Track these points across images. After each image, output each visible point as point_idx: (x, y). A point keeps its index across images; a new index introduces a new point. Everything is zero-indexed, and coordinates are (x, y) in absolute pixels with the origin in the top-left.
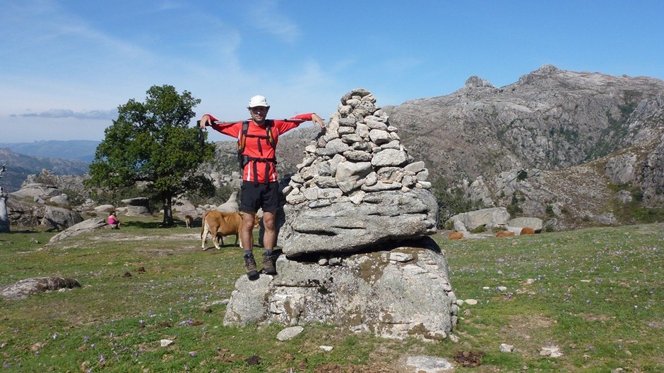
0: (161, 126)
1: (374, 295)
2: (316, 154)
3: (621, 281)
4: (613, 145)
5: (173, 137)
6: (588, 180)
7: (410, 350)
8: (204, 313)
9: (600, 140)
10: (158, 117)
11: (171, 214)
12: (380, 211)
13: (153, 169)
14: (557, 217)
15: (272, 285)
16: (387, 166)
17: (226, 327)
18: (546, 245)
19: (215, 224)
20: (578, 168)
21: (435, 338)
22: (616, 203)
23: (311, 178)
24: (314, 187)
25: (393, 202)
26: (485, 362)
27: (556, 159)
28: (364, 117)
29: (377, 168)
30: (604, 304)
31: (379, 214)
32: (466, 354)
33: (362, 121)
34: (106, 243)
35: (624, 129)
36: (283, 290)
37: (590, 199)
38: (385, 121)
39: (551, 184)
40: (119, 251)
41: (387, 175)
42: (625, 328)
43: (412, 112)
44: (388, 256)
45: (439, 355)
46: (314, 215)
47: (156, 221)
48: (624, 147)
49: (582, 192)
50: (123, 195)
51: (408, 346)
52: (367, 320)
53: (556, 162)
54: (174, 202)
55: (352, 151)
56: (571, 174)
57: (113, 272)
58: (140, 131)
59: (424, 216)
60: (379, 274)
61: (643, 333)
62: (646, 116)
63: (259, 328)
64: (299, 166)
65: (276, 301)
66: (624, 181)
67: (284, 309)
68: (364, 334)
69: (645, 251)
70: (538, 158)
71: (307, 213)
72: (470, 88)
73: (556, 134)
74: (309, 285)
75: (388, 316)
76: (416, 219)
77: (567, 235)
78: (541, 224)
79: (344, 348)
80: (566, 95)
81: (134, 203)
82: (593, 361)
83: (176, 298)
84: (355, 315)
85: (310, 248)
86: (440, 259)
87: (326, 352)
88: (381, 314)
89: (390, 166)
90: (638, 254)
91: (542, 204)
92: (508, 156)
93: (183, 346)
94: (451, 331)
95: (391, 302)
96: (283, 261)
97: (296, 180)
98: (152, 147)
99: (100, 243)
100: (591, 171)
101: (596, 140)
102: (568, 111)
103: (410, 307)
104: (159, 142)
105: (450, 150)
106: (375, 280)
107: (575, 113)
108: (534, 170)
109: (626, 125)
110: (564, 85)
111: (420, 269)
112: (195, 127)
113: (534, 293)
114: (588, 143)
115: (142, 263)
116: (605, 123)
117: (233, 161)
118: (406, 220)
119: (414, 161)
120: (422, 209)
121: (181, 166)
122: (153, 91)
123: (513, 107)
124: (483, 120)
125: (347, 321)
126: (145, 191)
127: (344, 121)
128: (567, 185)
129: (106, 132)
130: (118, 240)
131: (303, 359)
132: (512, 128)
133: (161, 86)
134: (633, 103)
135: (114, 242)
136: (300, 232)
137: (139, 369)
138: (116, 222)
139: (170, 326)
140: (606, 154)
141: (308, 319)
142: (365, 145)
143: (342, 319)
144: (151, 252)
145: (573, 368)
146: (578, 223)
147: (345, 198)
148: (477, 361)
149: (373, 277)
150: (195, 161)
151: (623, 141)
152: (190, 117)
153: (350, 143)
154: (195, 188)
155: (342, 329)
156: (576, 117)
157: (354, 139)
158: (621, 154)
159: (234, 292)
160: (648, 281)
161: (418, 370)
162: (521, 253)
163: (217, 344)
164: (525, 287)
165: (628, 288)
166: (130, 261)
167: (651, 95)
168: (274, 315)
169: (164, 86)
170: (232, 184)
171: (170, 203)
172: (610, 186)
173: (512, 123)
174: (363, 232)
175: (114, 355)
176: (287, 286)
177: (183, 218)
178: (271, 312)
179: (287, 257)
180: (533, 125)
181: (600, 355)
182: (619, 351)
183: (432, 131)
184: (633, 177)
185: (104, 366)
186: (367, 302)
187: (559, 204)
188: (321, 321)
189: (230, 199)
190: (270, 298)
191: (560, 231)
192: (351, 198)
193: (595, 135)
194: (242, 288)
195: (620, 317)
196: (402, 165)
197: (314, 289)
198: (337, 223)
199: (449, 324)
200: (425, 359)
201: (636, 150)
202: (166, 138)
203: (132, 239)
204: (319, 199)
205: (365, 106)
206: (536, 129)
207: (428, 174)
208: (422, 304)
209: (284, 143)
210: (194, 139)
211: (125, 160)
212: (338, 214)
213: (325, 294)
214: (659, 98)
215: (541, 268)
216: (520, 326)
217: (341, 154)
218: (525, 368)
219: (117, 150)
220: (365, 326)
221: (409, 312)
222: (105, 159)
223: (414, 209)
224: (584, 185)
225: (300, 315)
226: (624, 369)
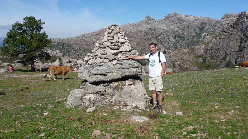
0: (29, 32)
1: (120, 96)
2: (99, 47)
3: (201, 90)
4: (196, 42)
5: (34, 37)
6: (187, 54)
7: (133, 114)
8: (57, 103)
9: (192, 40)
10: (28, 29)
11: (34, 66)
12: (122, 67)
13: (26, 49)
14: (177, 67)
15: (84, 93)
16: (125, 51)
17: (67, 108)
18: (174, 78)
19: (53, 71)
20: (184, 50)
21: (141, 110)
22: (197, 62)
23: (97, 55)
24: (98, 59)
25: (127, 64)
26: (158, 118)
27: (177, 46)
28: (116, 34)
29: (121, 52)
30: (196, 98)
31: (122, 68)
32: (152, 115)
33: (116, 35)
34: (10, 78)
35: (200, 36)
36: (88, 95)
37: (188, 61)
38: (124, 35)
39: (175, 56)
40: (16, 81)
41: (124, 54)
42: (203, 105)
43: (125, 29)
44: (125, 82)
45: (143, 116)
46: (99, 69)
47: (28, 69)
48: (200, 42)
49: (185, 58)
50: (14, 59)
51: (132, 113)
52: (118, 105)
53: (177, 48)
54: (35, 62)
55: (112, 46)
56: (182, 52)
57: (16, 89)
58: (21, 34)
59: (137, 69)
60: (122, 89)
61: (208, 107)
62: (208, 31)
63: (79, 108)
64: (93, 51)
65: (85, 99)
66: (200, 54)
67: (88, 101)
68: (117, 109)
69: (208, 80)
70: (170, 46)
71: (97, 68)
72: (146, 20)
73: (176, 38)
74: (97, 93)
75: (125, 103)
76: (135, 70)
77: (181, 74)
78: (171, 70)
79: (110, 114)
80: (180, 23)
81: (19, 62)
82: (193, 116)
83: (44, 98)
84: (114, 103)
85: (98, 80)
86: (142, 83)
87: (105, 116)
88: (123, 102)
89: (126, 51)
90: (206, 81)
91: (172, 63)
92: (160, 45)
93: (53, 115)
94: (147, 107)
95: (126, 98)
96: (87, 85)
97: (92, 56)
98: (26, 41)
99: (8, 78)
100: (189, 51)
101: (190, 40)
102: (181, 29)
103: (133, 100)
104: (29, 38)
105: (139, 43)
106: (121, 91)
107: (184, 30)
108: (169, 50)
109: (201, 35)
110: (180, 19)
111: (136, 87)
112: (43, 33)
113: (172, 94)
114: (188, 41)
115: (26, 85)
116: (194, 34)
117: (56, 46)
118: (132, 70)
119: (133, 50)
120: (137, 66)
121: (38, 48)
122: (26, 19)
123: (162, 27)
124: (151, 32)
125: (111, 105)
126: (23, 58)
127: (110, 35)
128: (180, 56)
129: (7, 34)
130: (15, 77)
131: (97, 118)
132: (161, 35)
133: (29, 17)
134: (204, 27)
135: (13, 77)
136: (94, 74)
137: (38, 123)
138: (13, 70)
139: (45, 108)
140: (194, 45)
141: (97, 105)
142: (117, 44)
143: (109, 104)
144: (29, 81)
145: (187, 118)
146: (184, 70)
147: (110, 63)
148: (156, 117)
149: (120, 90)
150: (43, 46)
151: (200, 40)
152: (41, 29)
153: (112, 43)
154: (43, 56)
155: (109, 108)
156: (184, 31)
157: (113, 42)
158: (199, 45)
159: (70, 96)
160: (209, 90)
161: (136, 121)
162: (166, 81)
163: (65, 114)
164: (169, 92)
165: (203, 92)
166: (21, 85)
167: (210, 24)
168: (85, 104)
169: (30, 17)
170: (57, 55)
171: (33, 62)
172: (195, 56)
173: (161, 33)
174: (116, 74)
175: (27, 119)
176: (89, 93)
177: (38, 68)
178: (84, 103)
179: (89, 83)
180: (169, 34)
181: (195, 114)
182: (201, 113)
183: (132, 36)
184: (203, 53)
185: (24, 123)
186: (118, 98)
187: (178, 63)
188: (102, 105)
189: (57, 61)
190: (83, 97)
191: (178, 72)
192: (112, 63)
193: (190, 38)
194: (73, 94)
195: (201, 102)
196: (130, 51)
197: (99, 94)
198: (108, 71)
199: (146, 105)
200: (139, 117)
201: (204, 43)
202: (31, 37)
203: (20, 76)
204: (101, 63)
205: (117, 30)
206: (170, 35)
207: (138, 54)
208: (137, 99)
209: (77, 39)
210: (43, 37)
211: (15, 45)
212: (108, 68)
213: (103, 96)
214: (212, 25)
215: (174, 86)
216: (169, 105)
217: (109, 47)
218: (172, 119)
219: (12, 42)
220: (117, 107)
221: (133, 101)
222: (7, 45)
223: (134, 66)
224: (186, 56)
225: (94, 103)
226: (203, 118)
